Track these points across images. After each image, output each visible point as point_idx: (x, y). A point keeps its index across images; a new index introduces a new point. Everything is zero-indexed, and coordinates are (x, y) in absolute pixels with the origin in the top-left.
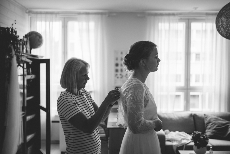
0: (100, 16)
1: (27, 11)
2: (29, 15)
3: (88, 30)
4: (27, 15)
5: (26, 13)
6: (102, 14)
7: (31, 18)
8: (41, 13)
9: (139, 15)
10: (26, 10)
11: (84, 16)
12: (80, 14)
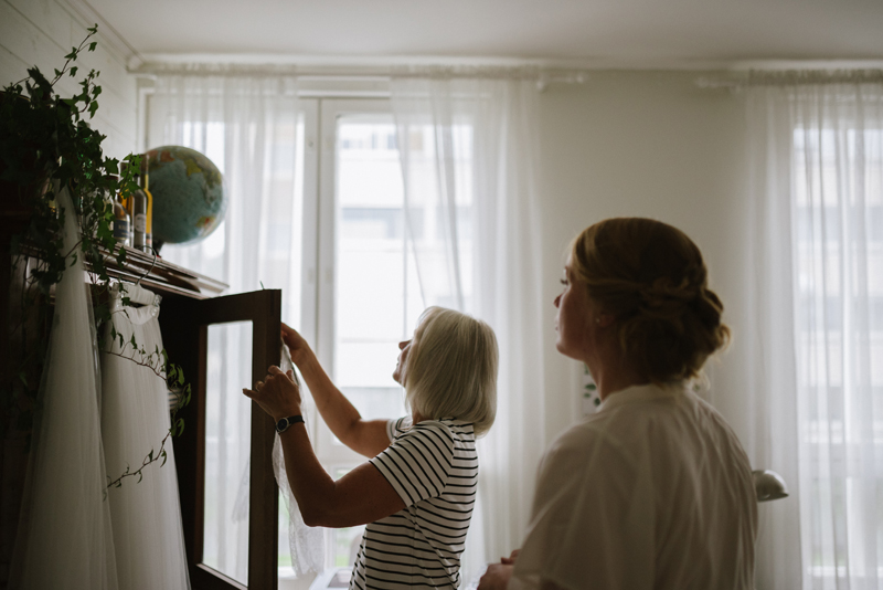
0: (504, 86)
1: (134, 63)
2: (141, 84)
3: (447, 162)
4: (132, 79)
5: (129, 70)
6: (514, 75)
7: (148, 97)
8: (203, 72)
9: (702, 83)
10: (128, 59)
11: (424, 89)
12: (401, 74)
